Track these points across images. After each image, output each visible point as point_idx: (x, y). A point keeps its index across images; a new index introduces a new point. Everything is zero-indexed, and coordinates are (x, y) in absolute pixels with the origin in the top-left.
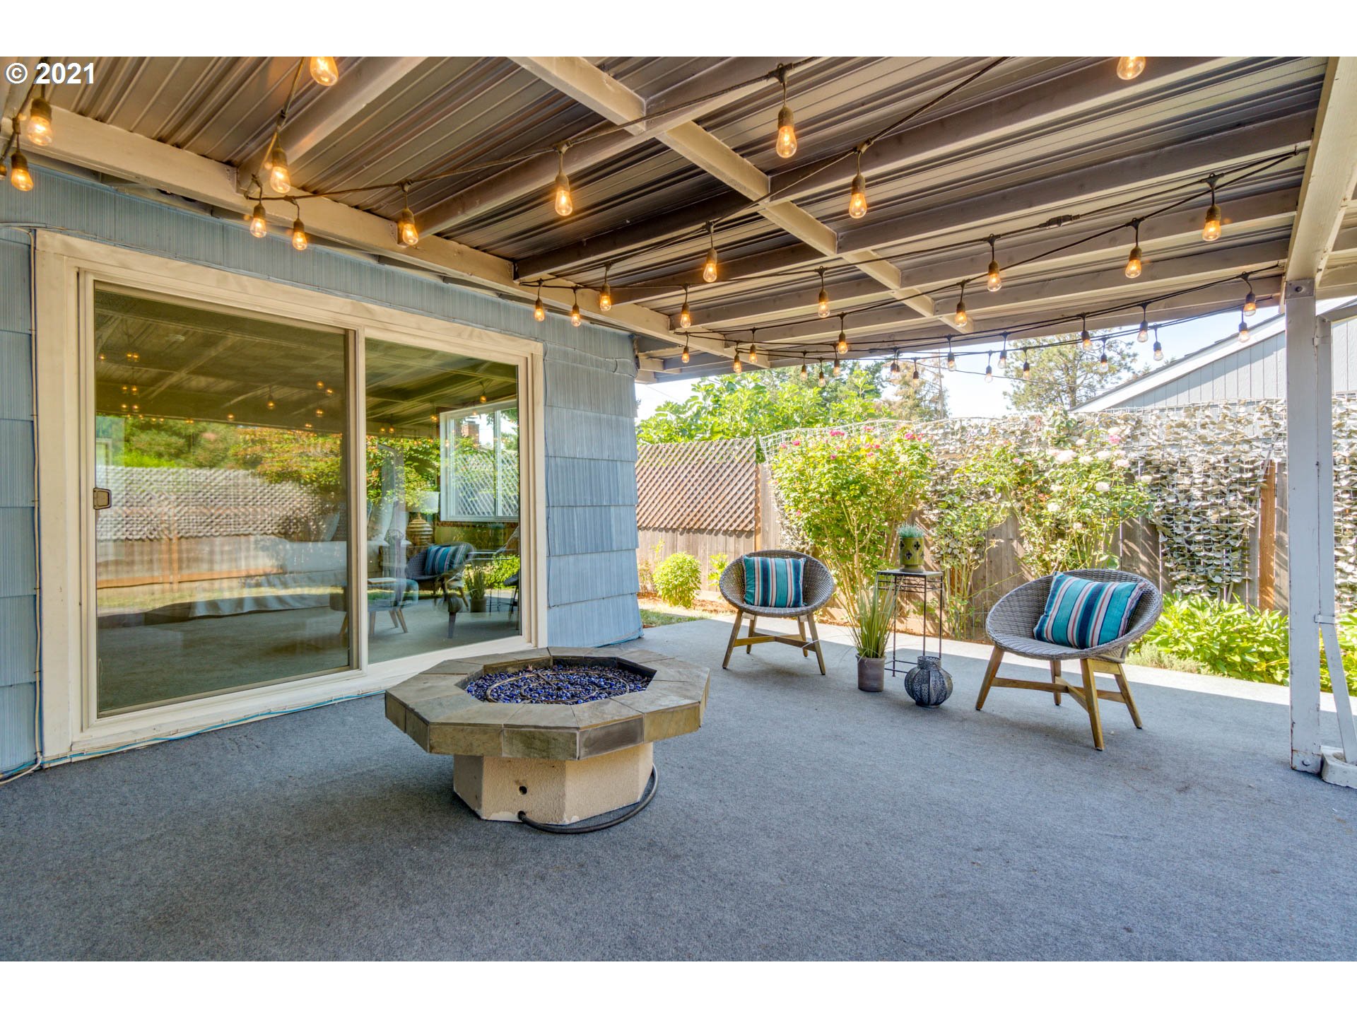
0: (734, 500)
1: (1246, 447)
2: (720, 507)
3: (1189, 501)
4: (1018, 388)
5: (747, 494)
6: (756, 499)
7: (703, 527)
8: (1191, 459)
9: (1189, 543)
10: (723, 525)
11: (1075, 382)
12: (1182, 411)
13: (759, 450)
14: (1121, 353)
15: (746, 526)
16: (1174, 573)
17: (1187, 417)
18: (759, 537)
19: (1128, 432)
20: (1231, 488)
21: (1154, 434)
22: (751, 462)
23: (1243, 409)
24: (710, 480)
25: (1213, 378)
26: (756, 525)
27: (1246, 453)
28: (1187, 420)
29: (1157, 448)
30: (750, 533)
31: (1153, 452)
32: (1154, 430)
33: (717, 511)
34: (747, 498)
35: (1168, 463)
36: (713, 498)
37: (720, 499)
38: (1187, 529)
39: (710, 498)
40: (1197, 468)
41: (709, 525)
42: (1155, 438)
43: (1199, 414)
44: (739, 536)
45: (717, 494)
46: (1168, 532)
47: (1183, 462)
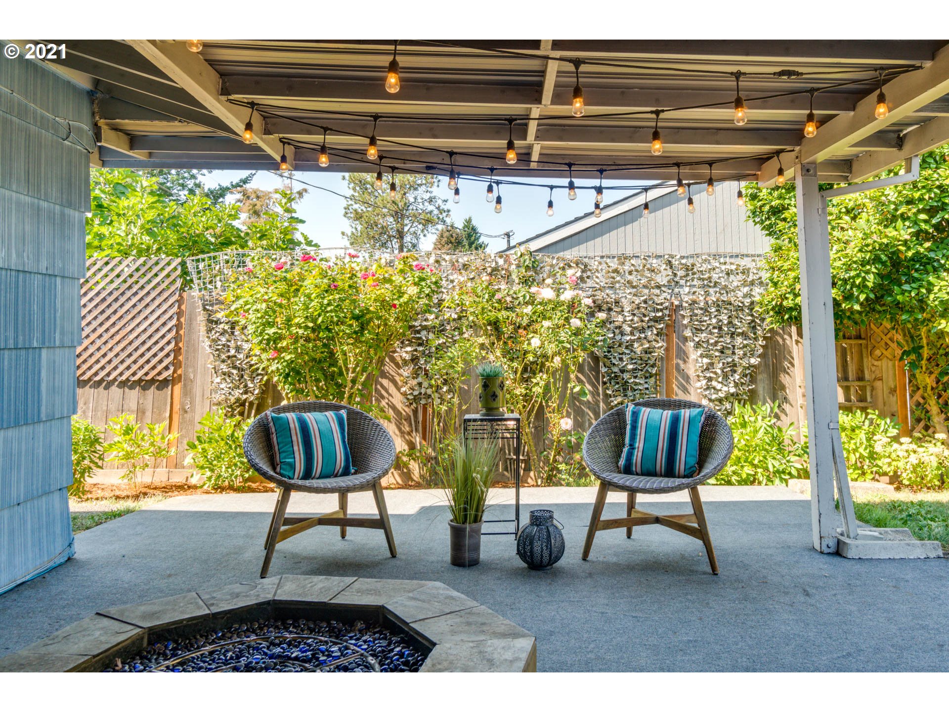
0: (141, 340)
1: (657, 291)
2: (117, 349)
3: (622, 335)
4: (356, 229)
5: (164, 330)
6: (177, 338)
7: (85, 377)
8: (623, 300)
9: (622, 371)
10: (121, 374)
11: (403, 229)
12: (616, 259)
13: (185, 273)
14: (438, 208)
15: (159, 374)
16: (612, 399)
17: (619, 264)
18: (178, 388)
19: (579, 274)
20: (649, 324)
21: (597, 277)
22: (173, 288)
23: (655, 261)
24: (103, 312)
25: (602, 235)
26: (175, 372)
27: (658, 296)
28: (620, 267)
29: (600, 289)
30: (165, 383)
31: (596, 293)
32: (597, 274)
33: (110, 355)
34: (163, 336)
35: (607, 303)
36: (106, 337)
37: (117, 338)
38: (621, 359)
39: (100, 336)
40: (627, 308)
41: (96, 374)
42: (598, 281)
43: (627, 262)
44: (145, 388)
45: (113, 331)
46: (608, 363)
47: (617, 302)
